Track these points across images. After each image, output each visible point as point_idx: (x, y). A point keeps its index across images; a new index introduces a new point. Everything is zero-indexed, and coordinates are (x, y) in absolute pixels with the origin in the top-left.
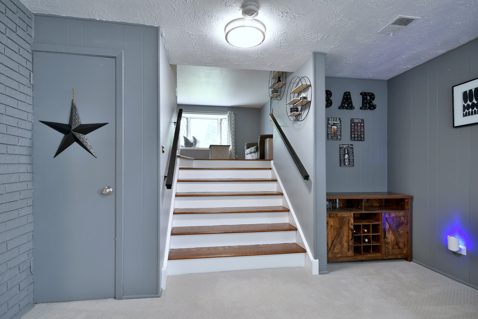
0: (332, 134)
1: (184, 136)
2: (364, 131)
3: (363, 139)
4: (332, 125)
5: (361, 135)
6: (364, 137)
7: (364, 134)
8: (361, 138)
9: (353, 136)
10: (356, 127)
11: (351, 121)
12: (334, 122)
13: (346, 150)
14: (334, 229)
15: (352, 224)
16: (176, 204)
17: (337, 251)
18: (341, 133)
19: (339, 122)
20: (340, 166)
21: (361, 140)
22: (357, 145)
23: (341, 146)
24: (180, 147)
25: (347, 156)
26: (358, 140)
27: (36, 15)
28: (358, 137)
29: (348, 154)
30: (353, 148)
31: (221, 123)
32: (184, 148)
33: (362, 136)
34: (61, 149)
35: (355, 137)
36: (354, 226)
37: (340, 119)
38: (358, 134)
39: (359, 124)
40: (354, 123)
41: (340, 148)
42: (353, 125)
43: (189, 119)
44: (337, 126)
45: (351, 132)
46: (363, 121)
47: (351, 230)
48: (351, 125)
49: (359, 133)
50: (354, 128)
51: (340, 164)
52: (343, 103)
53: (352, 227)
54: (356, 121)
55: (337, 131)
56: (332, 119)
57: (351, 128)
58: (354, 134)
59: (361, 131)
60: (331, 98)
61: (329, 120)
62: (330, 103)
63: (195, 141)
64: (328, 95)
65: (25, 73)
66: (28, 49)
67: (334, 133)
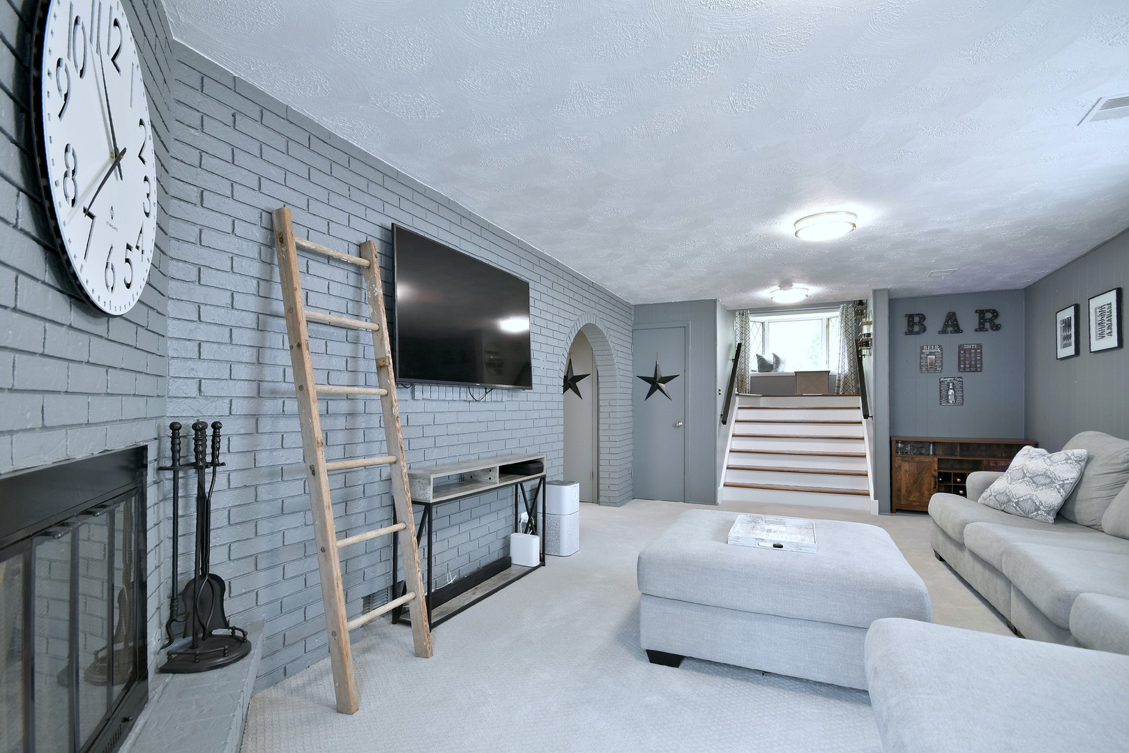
0: (927, 366)
1: (757, 355)
2: (981, 359)
3: (979, 370)
4: (927, 355)
5: (976, 364)
6: (981, 367)
7: (981, 364)
8: (975, 368)
9: (962, 366)
10: (967, 355)
11: (959, 347)
12: (931, 351)
13: (951, 384)
14: (909, 475)
15: (935, 471)
16: (733, 444)
17: (915, 499)
18: (942, 363)
19: (939, 350)
20: (941, 404)
21: (976, 371)
22: (968, 377)
23: (942, 379)
24: (751, 373)
25: (951, 392)
26: (971, 371)
27: (635, 306)
28: (970, 367)
29: (953, 389)
30: (962, 381)
31: (828, 326)
32: (757, 373)
33: (979, 366)
34: (649, 395)
35: (965, 367)
36: (939, 473)
37: (940, 346)
38: (970, 364)
39: (973, 351)
40: (964, 350)
41: (940, 382)
42: (962, 352)
43: (766, 324)
44: (935, 356)
45: (959, 361)
46: (980, 346)
47: (933, 476)
48: (959, 353)
49: (973, 363)
50: (965, 356)
52: (946, 325)
53: (936, 474)
54: (968, 347)
55: (935, 361)
56: (927, 348)
57: (959, 356)
58: (965, 364)
59: (976, 360)
60: (925, 323)
61: (922, 348)
62: (924, 329)
63: (777, 360)
64: (920, 318)
65: (629, 346)
66: (631, 329)
67: (931, 364)
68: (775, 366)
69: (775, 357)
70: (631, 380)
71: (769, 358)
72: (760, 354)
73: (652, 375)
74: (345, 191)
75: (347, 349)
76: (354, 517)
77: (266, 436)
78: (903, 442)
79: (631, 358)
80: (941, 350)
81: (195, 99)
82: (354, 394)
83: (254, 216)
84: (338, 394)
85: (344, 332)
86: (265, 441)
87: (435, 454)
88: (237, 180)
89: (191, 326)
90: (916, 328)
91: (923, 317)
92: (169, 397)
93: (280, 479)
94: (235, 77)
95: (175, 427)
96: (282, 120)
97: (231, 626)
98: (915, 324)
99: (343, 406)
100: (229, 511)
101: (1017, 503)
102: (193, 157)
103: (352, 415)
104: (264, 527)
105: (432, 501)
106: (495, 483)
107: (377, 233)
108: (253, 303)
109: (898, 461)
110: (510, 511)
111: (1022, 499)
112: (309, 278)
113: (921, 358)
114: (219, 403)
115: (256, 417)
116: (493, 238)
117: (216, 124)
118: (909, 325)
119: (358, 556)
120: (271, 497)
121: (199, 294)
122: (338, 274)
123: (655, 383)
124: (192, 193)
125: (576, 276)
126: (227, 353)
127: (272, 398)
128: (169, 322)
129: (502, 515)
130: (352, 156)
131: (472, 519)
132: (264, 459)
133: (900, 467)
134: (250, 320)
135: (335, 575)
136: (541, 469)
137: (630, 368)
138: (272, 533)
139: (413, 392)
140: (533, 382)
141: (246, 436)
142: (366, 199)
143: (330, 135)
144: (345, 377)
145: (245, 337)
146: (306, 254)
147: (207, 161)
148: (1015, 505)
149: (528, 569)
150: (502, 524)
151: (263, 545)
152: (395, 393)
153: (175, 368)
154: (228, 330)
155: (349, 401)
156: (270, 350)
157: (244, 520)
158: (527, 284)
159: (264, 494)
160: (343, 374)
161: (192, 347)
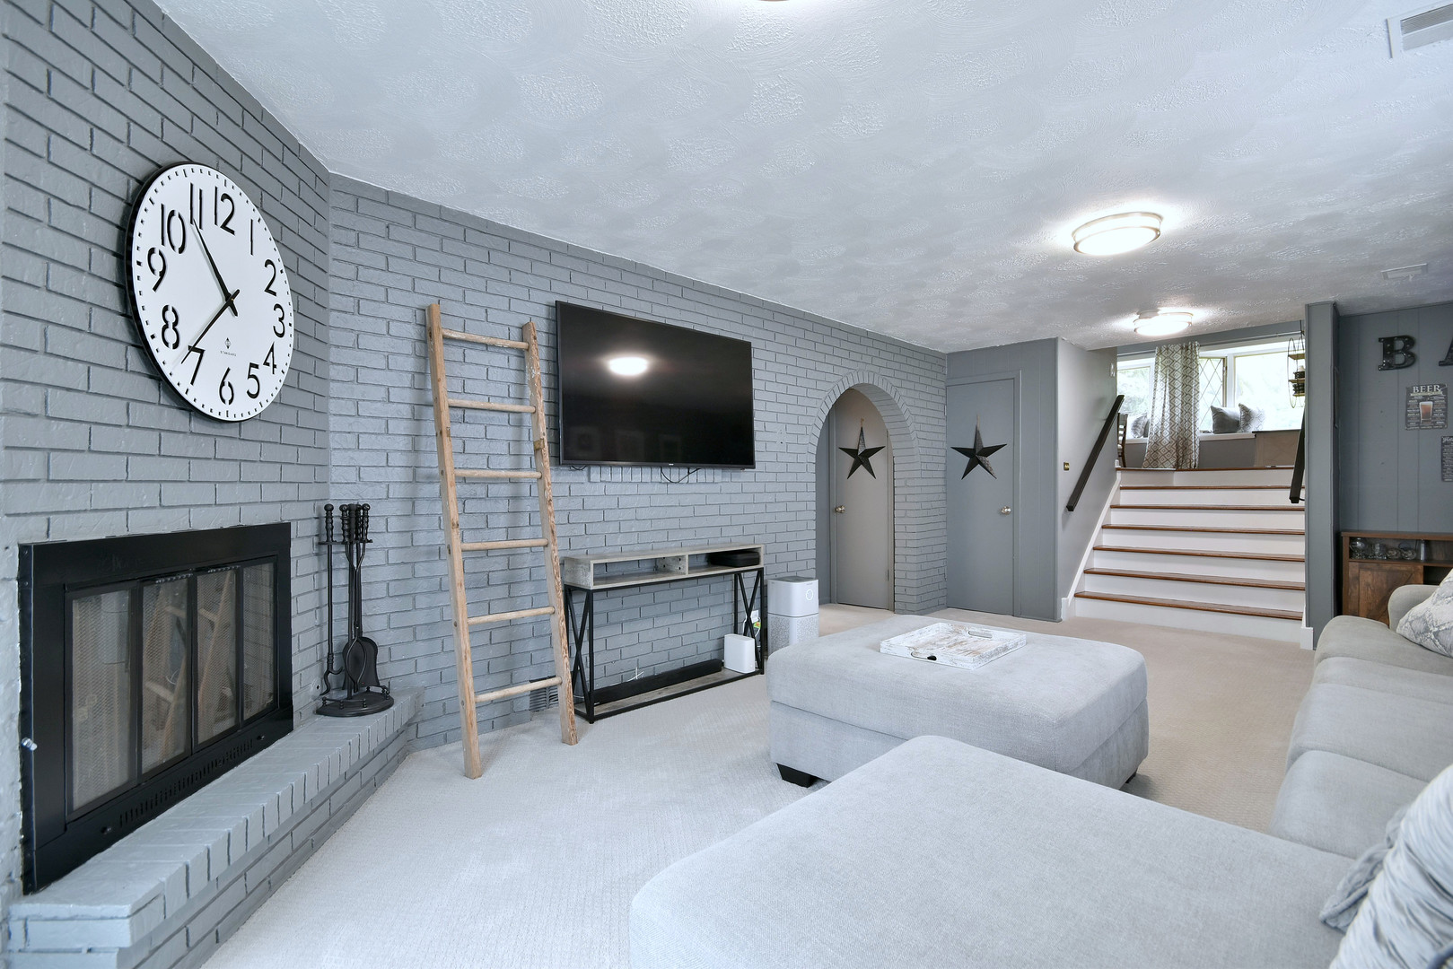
0: (1419, 418)
1: (1212, 407)
4: (1419, 401)
12: (1425, 394)
16: (1102, 539)
18: (1446, 413)
19: (1440, 392)
20: (1443, 479)
23: (1445, 440)
24: (1199, 434)
27: (949, 354)
32: (1211, 435)
34: (968, 471)
37: (1442, 386)
41: (1443, 445)
43: (1230, 360)
44: (1433, 401)
51: (1443, 476)
52: (1450, 353)
55: (1434, 410)
56: (1419, 389)
60: (1414, 350)
61: (1410, 391)
62: (1411, 360)
63: (1247, 414)
64: (1405, 343)
65: (941, 408)
66: (943, 385)
67: (1426, 415)
68: (1242, 422)
69: (1243, 408)
70: (942, 453)
71: (1233, 410)
72: (1218, 405)
73: (970, 445)
74: (505, 275)
75: (509, 433)
76: (518, 600)
77: (422, 518)
78: (1364, 540)
79: (943, 423)
80: (1445, 391)
81: (349, 220)
82: (518, 478)
83: (408, 315)
84: (498, 478)
85: (506, 415)
86: (422, 523)
87: (620, 540)
88: (391, 285)
89: (352, 420)
90: (1400, 359)
91: (1410, 341)
92: (332, 483)
93: (438, 558)
94: (388, 192)
95: (329, 509)
96: (436, 221)
97: (381, 685)
98: (1397, 352)
99: (505, 490)
100: (388, 584)
101: (1436, 634)
102: (349, 271)
103: (516, 498)
104: (422, 601)
105: (592, 587)
106: (684, 574)
107: (543, 312)
108: (408, 396)
109: (1352, 568)
110: (729, 609)
111: (1443, 628)
112: (466, 366)
113: (1408, 406)
114: (378, 487)
115: (413, 500)
116: (699, 297)
117: (370, 238)
118: (1385, 355)
119: (524, 639)
120: (428, 574)
121: (358, 392)
122: (499, 359)
123: (976, 455)
124: (349, 304)
125: (838, 327)
126: (384, 442)
127: (430, 483)
128: (332, 419)
129: (717, 612)
130: (512, 239)
131: (671, 613)
132: (421, 539)
133: (1357, 578)
134: (406, 411)
135: (463, 647)
136: (757, 561)
137: (942, 437)
138: (430, 608)
139: (589, 475)
140: (756, 459)
141: (402, 518)
142: (531, 281)
143: (488, 223)
144: (507, 462)
145: (402, 427)
146: (462, 344)
147: (363, 273)
148: (1433, 637)
149: (738, 675)
150: (717, 622)
151: (420, 618)
152: (550, 476)
153: (336, 458)
154: (384, 422)
155: (511, 485)
156: (424, 438)
157: (402, 593)
158: (749, 344)
159: (421, 570)
160: (505, 457)
161: (351, 438)
